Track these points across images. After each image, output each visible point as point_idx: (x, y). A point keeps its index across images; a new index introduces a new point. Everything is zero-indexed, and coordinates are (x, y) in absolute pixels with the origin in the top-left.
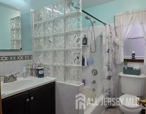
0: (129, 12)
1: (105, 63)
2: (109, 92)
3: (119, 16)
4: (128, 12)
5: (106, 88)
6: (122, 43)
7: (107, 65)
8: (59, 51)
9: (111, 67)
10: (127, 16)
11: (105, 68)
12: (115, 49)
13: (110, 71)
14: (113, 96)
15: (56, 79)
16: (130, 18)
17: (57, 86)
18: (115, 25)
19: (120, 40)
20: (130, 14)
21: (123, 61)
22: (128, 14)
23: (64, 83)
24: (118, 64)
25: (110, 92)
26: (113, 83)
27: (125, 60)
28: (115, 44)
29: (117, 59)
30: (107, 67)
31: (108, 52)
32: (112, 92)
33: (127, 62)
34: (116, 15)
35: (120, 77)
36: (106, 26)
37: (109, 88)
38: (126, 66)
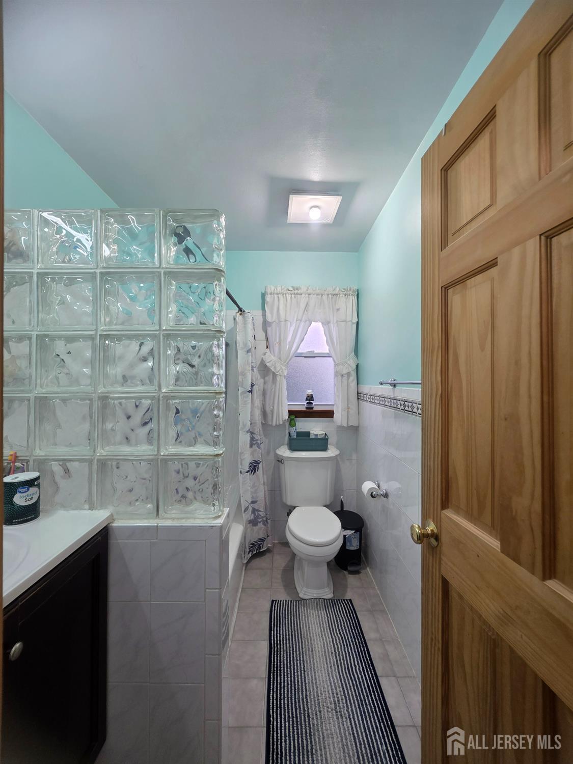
0: (300, 288)
1: (244, 425)
2: (254, 510)
3: (276, 296)
4: (297, 289)
5: (246, 499)
6: (284, 368)
7: (247, 432)
9: (257, 437)
10: (295, 297)
11: (244, 438)
12: (265, 383)
13: (255, 447)
14: (265, 519)
16: (303, 306)
18: (264, 315)
19: (280, 358)
20: (303, 295)
21: (286, 416)
22: (297, 294)
24: (274, 424)
25: (256, 508)
26: (262, 482)
27: (291, 413)
28: (264, 369)
29: (272, 411)
30: (248, 437)
31: (251, 391)
32: (262, 509)
33: (295, 419)
34: (269, 291)
35: (280, 460)
36: (244, 317)
37: (253, 497)
38: (294, 428)
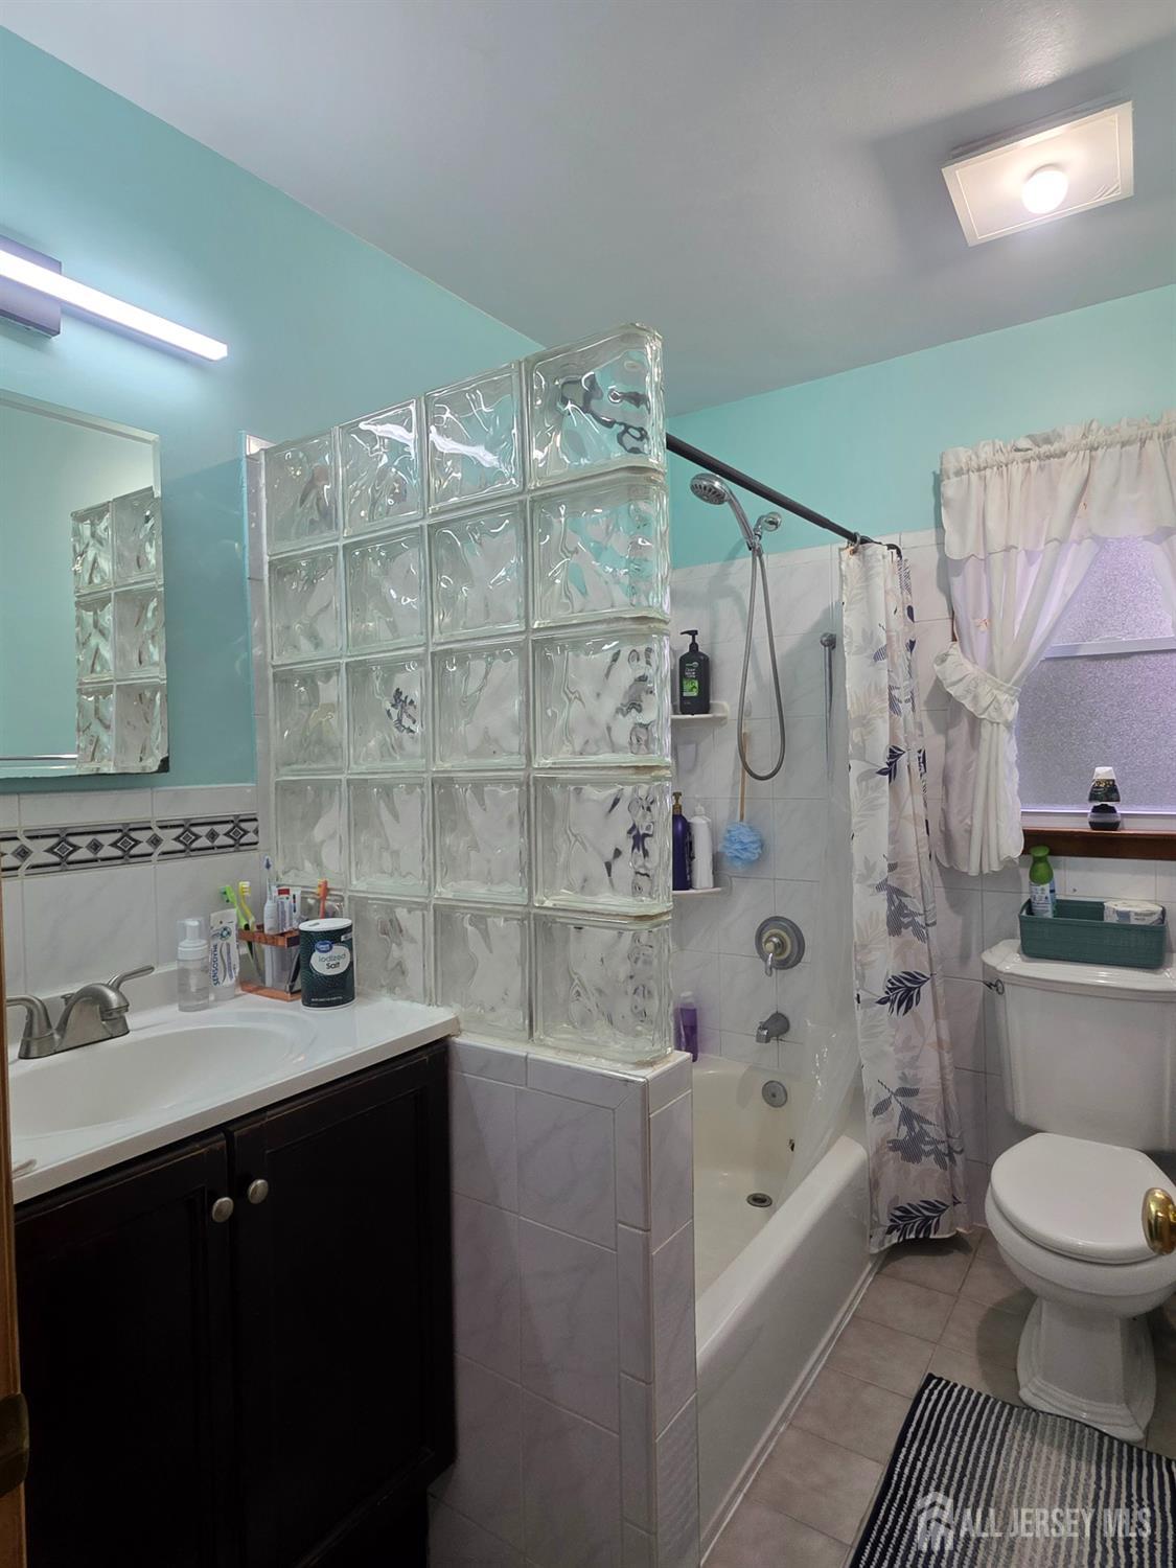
0: (1060, 436)
1: (870, 868)
2: (908, 1117)
3: (974, 476)
4: (1048, 441)
5: (881, 1077)
6: (1003, 697)
7: (879, 888)
8: (478, 787)
9: (914, 904)
10: (1041, 468)
11: (870, 908)
12: (948, 747)
13: (908, 933)
14: (942, 1148)
15: (456, 1021)
16: (1067, 491)
17: (465, 1080)
18: (941, 544)
19: (991, 669)
20: (1071, 456)
21: (1014, 846)
22: (1048, 457)
23: (519, 1049)
24: (974, 871)
25: (916, 1111)
26: (934, 1038)
27: (1033, 839)
28: (946, 708)
29: (970, 832)
30: (880, 905)
31: (891, 771)
32: (931, 1117)
33: (1050, 859)
34: (951, 466)
35: (995, 984)
36: (865, 561)
37: (904, 1078)
38: (1047, 887)
